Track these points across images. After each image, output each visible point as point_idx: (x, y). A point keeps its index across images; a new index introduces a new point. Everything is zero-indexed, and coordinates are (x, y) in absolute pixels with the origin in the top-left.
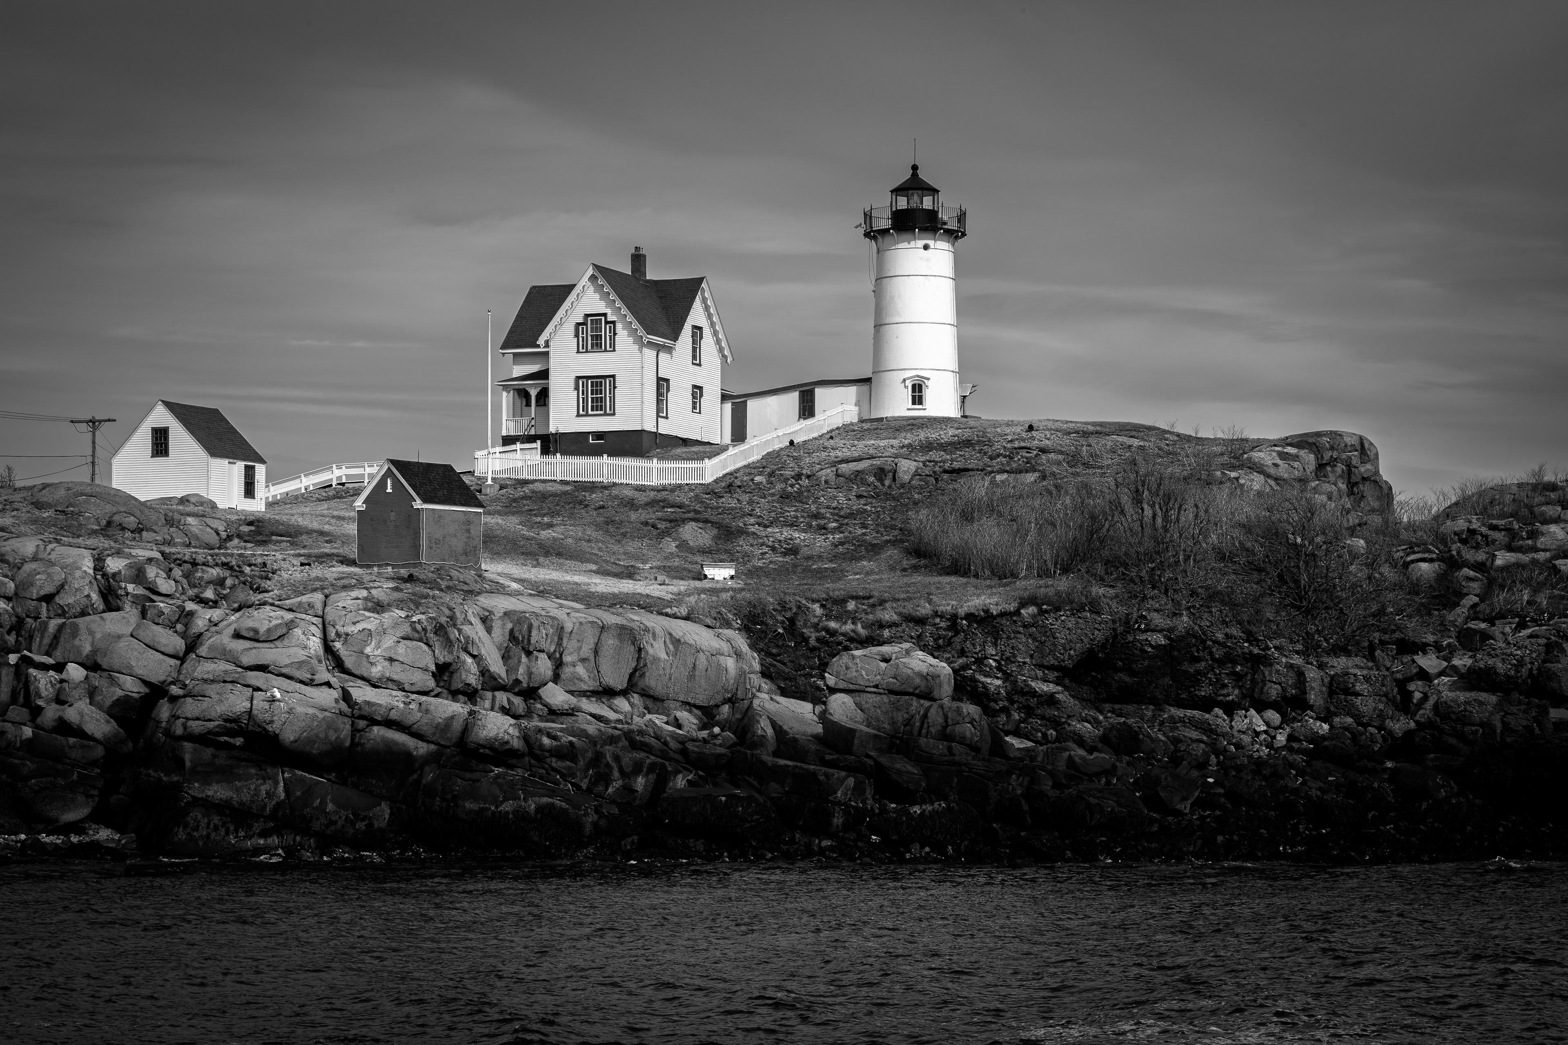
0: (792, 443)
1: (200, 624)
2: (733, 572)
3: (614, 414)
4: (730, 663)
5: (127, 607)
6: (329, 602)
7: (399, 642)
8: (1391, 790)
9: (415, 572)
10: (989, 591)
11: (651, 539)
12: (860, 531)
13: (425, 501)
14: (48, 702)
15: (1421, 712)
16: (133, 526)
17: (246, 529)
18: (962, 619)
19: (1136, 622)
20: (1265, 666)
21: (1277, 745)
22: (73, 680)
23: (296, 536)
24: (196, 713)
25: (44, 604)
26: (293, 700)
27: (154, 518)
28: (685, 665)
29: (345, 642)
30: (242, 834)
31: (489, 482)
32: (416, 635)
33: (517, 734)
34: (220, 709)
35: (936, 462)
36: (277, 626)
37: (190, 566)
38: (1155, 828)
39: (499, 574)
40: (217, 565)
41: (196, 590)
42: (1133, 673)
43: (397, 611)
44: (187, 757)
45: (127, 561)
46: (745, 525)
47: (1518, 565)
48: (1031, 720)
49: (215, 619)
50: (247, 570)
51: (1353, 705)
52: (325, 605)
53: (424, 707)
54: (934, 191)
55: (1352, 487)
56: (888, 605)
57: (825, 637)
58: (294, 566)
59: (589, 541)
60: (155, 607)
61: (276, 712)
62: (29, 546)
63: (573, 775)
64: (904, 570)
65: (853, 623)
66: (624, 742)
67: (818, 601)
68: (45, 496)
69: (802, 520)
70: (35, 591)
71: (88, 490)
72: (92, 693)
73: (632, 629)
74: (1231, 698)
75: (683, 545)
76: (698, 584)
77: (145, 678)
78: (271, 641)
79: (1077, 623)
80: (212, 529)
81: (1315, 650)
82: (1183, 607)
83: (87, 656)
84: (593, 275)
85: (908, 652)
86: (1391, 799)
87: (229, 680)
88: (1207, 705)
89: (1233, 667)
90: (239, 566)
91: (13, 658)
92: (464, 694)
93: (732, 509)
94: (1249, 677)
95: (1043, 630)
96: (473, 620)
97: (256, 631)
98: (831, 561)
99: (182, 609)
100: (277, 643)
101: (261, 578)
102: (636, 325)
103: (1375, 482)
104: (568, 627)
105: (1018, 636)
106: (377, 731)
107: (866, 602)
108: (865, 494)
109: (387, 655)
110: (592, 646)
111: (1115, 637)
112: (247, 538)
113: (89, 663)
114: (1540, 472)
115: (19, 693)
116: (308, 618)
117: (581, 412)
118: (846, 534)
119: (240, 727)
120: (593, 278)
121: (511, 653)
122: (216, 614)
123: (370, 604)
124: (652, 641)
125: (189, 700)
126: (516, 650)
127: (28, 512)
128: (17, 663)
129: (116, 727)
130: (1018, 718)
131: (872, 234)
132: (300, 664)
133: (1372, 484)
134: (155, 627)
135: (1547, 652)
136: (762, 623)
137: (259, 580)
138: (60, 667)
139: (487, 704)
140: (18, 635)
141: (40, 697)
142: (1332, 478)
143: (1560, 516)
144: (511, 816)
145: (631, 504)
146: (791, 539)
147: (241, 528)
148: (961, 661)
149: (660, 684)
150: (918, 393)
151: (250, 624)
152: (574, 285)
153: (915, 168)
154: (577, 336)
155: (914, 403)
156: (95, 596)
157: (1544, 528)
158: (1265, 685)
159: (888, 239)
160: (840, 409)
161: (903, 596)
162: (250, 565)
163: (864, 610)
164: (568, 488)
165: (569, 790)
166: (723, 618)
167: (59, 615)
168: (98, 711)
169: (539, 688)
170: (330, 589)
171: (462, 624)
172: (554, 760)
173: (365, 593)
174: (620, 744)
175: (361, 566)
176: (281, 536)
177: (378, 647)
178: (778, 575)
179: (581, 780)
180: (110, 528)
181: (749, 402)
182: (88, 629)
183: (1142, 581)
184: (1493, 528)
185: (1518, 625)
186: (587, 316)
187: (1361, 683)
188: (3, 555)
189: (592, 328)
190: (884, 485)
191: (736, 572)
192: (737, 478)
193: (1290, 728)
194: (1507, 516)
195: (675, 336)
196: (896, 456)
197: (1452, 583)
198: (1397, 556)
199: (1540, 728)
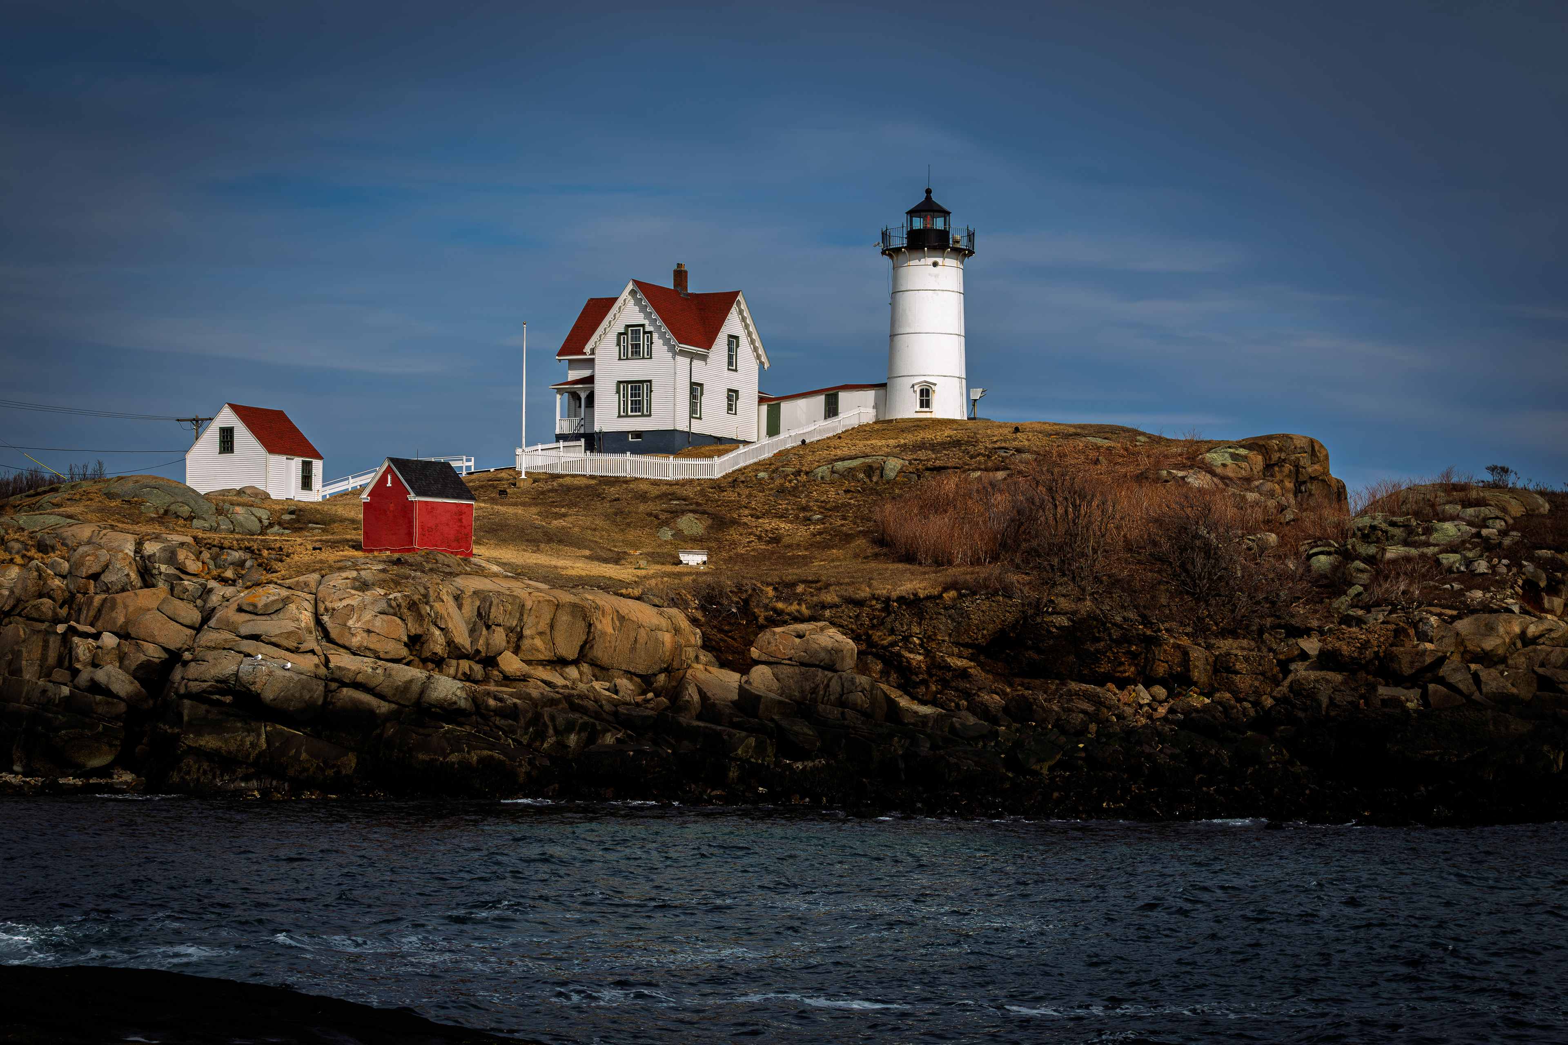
0: (803, 442)
1: (214, 599)
2: (705, 558)
3: (650, 415)
4: (667, 638)
5: (161, 584)
6: (323, 581)
7: (377, 616)
8: (1228, 757)
9: (406, 556)
10: (922, 577)
11: (651, 529)
12: (839, 522)
13: (418, 494)
14: (85, 666)
15: (1280, 688)
16: (186, 515)
17: (287, 517)
18: (893, 601)
19: (1045, 606)
20: (1156, 647)
21: (1156, 715)
22: (107, 646)
23: (329, 524)
24: (196, 676)
25: (92, 582)
26: (273, 665)
27: (205, 507)
28: (628, 638)
29: (332, 616)
30: (226, 778)
31: (523, 476)
32: (391, 611)
33: (465, 696)
34: (215, 672)
35: (921, 461)
36: (273, 602)
37: (218, 549)
38: (1007, 785)
39: (487, 559)
41: (219, 571)
42: (1040, 651)
43: (378, 590)
44: (186, 712)
45: (161, 545)
46: (739, 516)
47: (1408, 559)
48: (946, 691)
49: (228, 595)
50: (265, 553)
51: (1233, 682)
52: (320, 583)
53: (388, 672)
54: (946, 213)
55: (1300, 486)
56: (831, 588)
57: (770, 615)
58: (307, 549)
59: (595, 530)
60: (180, 584)
61: (258, 674)
63: (514, 732)
65: (799, 604)
66: (564, 705)
67: (771, 584)
68: (116, 488)
69: (791, 512)
70: (85, 570)
71: (153, 483)
72: (122, 658)
73: (583, 607)
74: (1127, 674)
75: (678, 534)
76: (669, 568)
78: (268, 614)
79: (991, 606)
80: (256, 517)
81: (1204, 633)
82: (1088, 592)
83: (121, 626)
84: (633, 290)
85: (822, 629)
86: (1226, 764)
87: (228, 647)
88: (1102, 681)
89: (1129, 647)
90: (259, 550)
91: (61, 628)
92: (432, 661)
93: (731, 501)
94: (1143, 656)
95: (961, 612)
96: (445, 598)
97: (255, 606)
98: (806, 549)
99: (204, 586)
100: (272, 616)
101: (276, 560)
102: (669, 335)
103: (1324, 481)
104: (529, 604)
105: (940, 617)
106: (347, 692)
107: (813, 585)
108: (852, 489)
109: (365, 627)
110: (548, 621)
111: (1025, 619)
112: (286, 526)
113: (122, 632)
114: (1448, 475)
115: (65, 658)
116: (303, 595)
117: (622, 413)
118: (827, 525)
119: (229, 686)
120: (633, 292)
121: (476, 627)
122: (229, 591)
123: (357, 584)
124: (602, 618)
125: (193, 664)
126: (480, 624)
127: (100, 502)
128: (65, 632)
129: (139, 686)
130: (934, 689)
131: (892, 252)
132: (289, 634)
133: (1320, 484)
134: (177, 602)
135: (1395, 637)
136: (718, 604)
137: (273, 563)
138: (97, 636)
139: (452, 671)
140: (70, 608)
141: (79, 661)
142: (1279, 477)
143: (1458, 515)
144: (456, 766)
145: (643, 497)
146: (777, 529)
147: (283, 517)
148: (890, 638)
149: (606, 655)
150: (925, 396)
151: (254, 599)
152: (616, 299)
153: (929, 192)
154: (619, 344)
155: (922, 406)
156: (133, 575)
157: (1439, 525)
158: (1154, 663)
159: (901, 257)
160: (857, 411)
161: (847, 580)
162: (268, 550)
163: (811, 592)
164: (593, 482)
165: (509, 745)
166: (682, 599)
167: (104, 591)
168: (124, 673)
169: (496, 657)
170: (327, 570)
171: (434, 601)
172: (498, 719)
173: (354, 574)
174: (560, 706)
175: (365, 551)
176: (317, 524)
177: (358, 620)
178: (755, 562)
179: (522, 736)
180: (165, 516)
181: (782, 404)
182: (124, 604)
183: (1053, 570)
184: (1393, 524)
185: (1390, 613)
186: (628, 326)
187: (1241, 663)
188: (64, 539)
189: (632, 338)
190: (871, 481)
191: (708, 559)
192: (743, 473)
193: (1172, 702)
194: (1408, 514)
195: (708, 344)
196: (888, 455)
197: (1344, 573)
198: (1302, 549)
199: (1366, 704)
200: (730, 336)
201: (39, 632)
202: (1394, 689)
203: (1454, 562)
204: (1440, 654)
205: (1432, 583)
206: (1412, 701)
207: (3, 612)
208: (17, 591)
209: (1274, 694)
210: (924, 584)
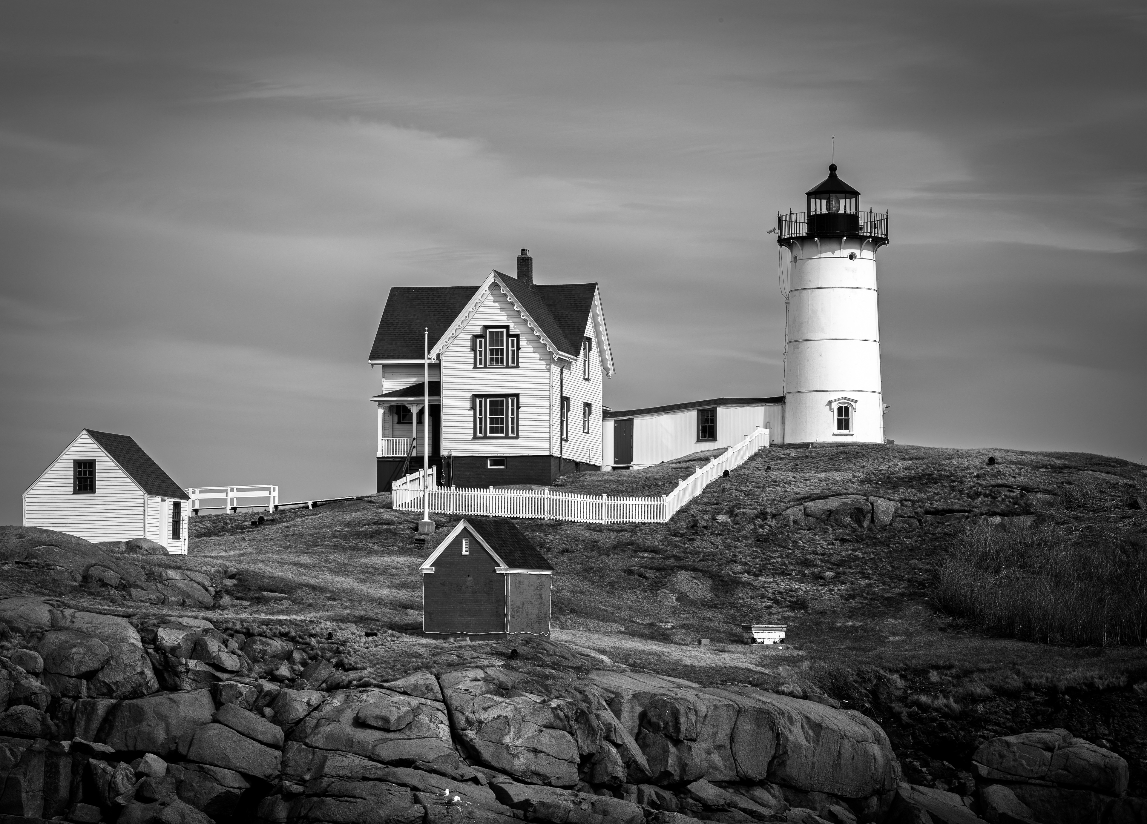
0: (726, 472)
1: (300, 709)
2: (783, 636)
3: (517, 437)
4: (877, 751)
5: (191, 686)
7: (542, 731)
11: (644, 590)
12: (863, 582)
13: (511, 565)
14: (129, 799)
16: (115, 582)
18: (1064, 694)
22: (155, 773)
23: (291, 592)
24: (349, 816)
25: (84, 682)
28: (829, 752)
29: (479, 731)
31: (426, 519)
32: (560, 723)
35: (913, 501)
36: (406, 713)
37: (244, 636)
40: (275, 635)
41: (265, 666)
43: (527, 694)
45: (182, 633)
46: (734, 573)
49: (312, 701)
52: (439, 686)
53: (597, 807)
54: (853, 194)
56: (975, 676)
57: (917, 713)
58: (359, 636)
60: (225, 685)
61: (455, 817)
64: (944, 630)
67: (897, 671)
70: (73, 667)
71: (44, 538)
73: (769, 713)
77: (246, 771)
78: (398, 730)
80: (199, 584)
83: (162, 744)
84: (494, 283)
87: (372, 776)
91: (66, 747)
92: (608, 785)
93: (712, 554)
96: (604, 704)
97: (386, 720)
98: (853, 618)
99: (259, 688)
102: (544, 339)
107: (948, 672)
108: (847, 537)
109: (530, 745)
110: (728, 732)
116: (429, 702)
117: (478, 434)
118: (850, 585)
120: (494, 286)
121: (650, 741)
122: (313, 696)
123: (492, 686)
124: (790, 727)
126: (655, 737)
128: (73, 751)
138: (130, 758)
145: (597, 547)
149: (802, 773)
150: (844, 416)
151: (366, 708)
153: (833, 168)
154: (474, 349)
155: (839, 428)
156: (149, 673)
160: (756, 433)
161: (986, 666)
162: (312, 636)
163: (949, 682)
167: (103, 695)
169: (690, 782)
171: (598, 709)
175: (432, 637)
176: (271, 591)
177: (518, 736)
180: (90, 584)
181: (635, 421)
182: (156, 712)
186: (486, 327)
189: (491, 341)
190: (863, 527)
191: (786, 635)
195: (576, 351)
196: (863, 493)
200: (585, 338)
201: (34, 752)
210: (1095, 673)
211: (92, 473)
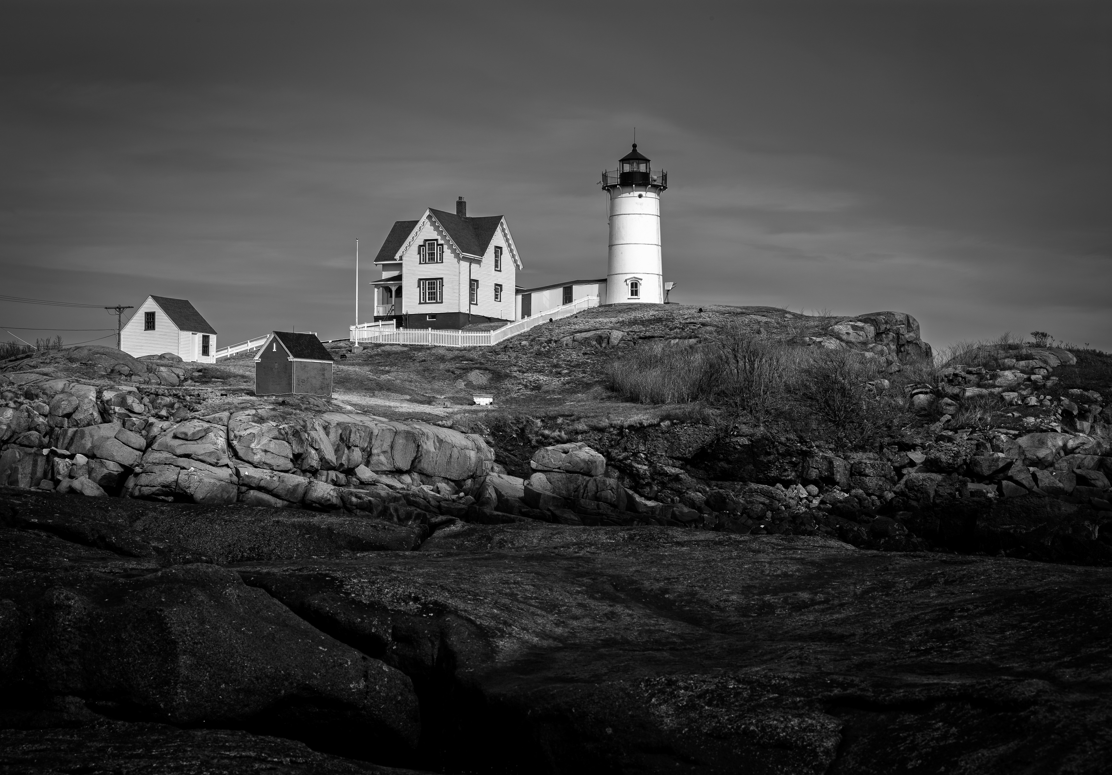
0: (551, 320)
1: (155, 430)
2: (491, 400)
3: (442, 302)
4: (473, 454)
5: (115, 420)
6: (232, 417)
7: (271, 441)
9: (287, 399)
10: (644, 412)
11: (450, 381)
12: (581, 375)
13: (295, 356)
14: (64, 477)
15: (898, 485)
16: (127, 373)
17: (196, 374)
18: (626, 429)
19: (732, 431)
20: (810, 458)
21: (812, 506)
22: (79, 464)
23: (227, 379)
24: (147, 483)
25: (66, 419)
26: (202, 474)
27: (139, 367)
28: (445, 455)
29: (240, 441)
31: (357, 345)
32: (282, 437)
33: (336, 495)
34: (161, 480)
35: (635, 332)
36: (199, 431)
37: (154, 396)
39: (343, 402)
40: (170, 395)
41: (156, 411)
42: (729, 462)
43: (271, 422)
45: (116, 393)
46: (511, 371)
47: (981, 396)
48: (664, 490)
49: (165, 427)
50: (188, 398)
51: (864, 482)
52: (230, 418)
53: (281, 479)
54: (647, 161)
55: (900, 348)
56: (582, 420)
57: (540, 439)
58: (216, 396)
59: (411, 381)
60: (131, 420)
61: (192, 481)
62: (60, 385)
64: (602, 399)
65: (560, 431)
66: (403, 501)
67: (540, 418)
68: (76, 355)
69: (547, 368)
70: (61, 411)
71: (102, 351)
72: (90, 472)
73: (413, 434)
74: (790, 477)
75: (469, 385)
76: (468, 407)
77: (121, 463)
78: (195, 440)
79: (694, 431)
80: (175, 374)
81: (843, 448)
82: (761, 421)
83: (89, 449)
84: (429, 215)
85: (580, 448)
86: (865, 537)
87: (168, 463)
88: (772, 482)
89: (791, 459)
90: (183, 396)
91: (45, 452)
92: (310, 472)
93: (504, 361)
94: (801, 465)
95: (673, 435)
96: (317, 428)
97: (186, 434)
98: (559, 394)
99: (146, 421)
100: (198, 441)
101: (196, 403)
102: (455, 246)
103: (916, 344)
104: (376, 432)
105: (659, 439)
106: (253, 493)
107: (569, 418)
108: (589, 352)
109: (264, 448)
110: (390, 444)
111: (718, 440)
112: (196, 380)
113: (90, 454)
114: (1005, 338)
115: (48, 472)
116: (218, 426)
117: (422, 301)
118: (573, 377)
119: (171, 490)
120: (429, 217)
121: (340, 448)
122: (165, 424)
123: (256, 418)
124: (426, 441)
125: (144, 475)
126: (343, 446)
127: (64, 364)
128: (48, 454)
129: (103, 491)
130: (656, 489)
131: (609, 188)
132: (211, 454)
133: (914, 346)
134: (129, 432)
135: (977, 449)
136: (503, 431)
137: (194, 405)
138: (72, 457)
139: (324, 478)
140: (51, 438)
141: (60, 474)
142: (885, 341)
143: (1014, 366)
145: (442, 359)
146: (538, 380)
148: (624, 454)
149: (430, 466)
150: (635, 288)
151: (183, 430)
152: (418, 222)
153: (634, 146)
154: (419, 253)
155: (632, 295)
156: (96, 414)
157: (1001, 373)
158: (809, 469)
159: (616, 191)
160: (586, 299)
161: (592, 414)
162: (190, 396)
163: (568, 423)
164: (406, 349)
166: (479, 428)
167: (75, 426)
168: (93, 482)
169: (354, 468)
170: (234, 410)
171: (310, 430)
172: (358, 511)
173: (253, 412)
174: (401, 502)
175: (257, 396)
176: (218, 378)
177: (258, 444)
178: (525, 403)
180: (112, 373)
181: (532, 295)
182: (90, 434)
183: (737, 405)
184: (970, 373)
185: (971, 433)
186: (426, 240)
187: (870, 469)
188: (44, 390)
189: (429, 248)
190: (601, 346)
191: (494, 400)
192: (511, 342)
193: (822, 496)
194: (979, 366)
195: (482, 252)
196: (612, 328)
197: (937, 407)
198: (907, 390)
199: (960, 495)
200: (496, 247)
201: (30, 454)
202: (978, 484)
203: (1014, 398)
204: (1009, 460)
205: (999, 413)
206: (991, 493)
207: (3, 441)
208: (13, 426)
209: (895, 489)
210: (647, 416)
211: (154, 319)
